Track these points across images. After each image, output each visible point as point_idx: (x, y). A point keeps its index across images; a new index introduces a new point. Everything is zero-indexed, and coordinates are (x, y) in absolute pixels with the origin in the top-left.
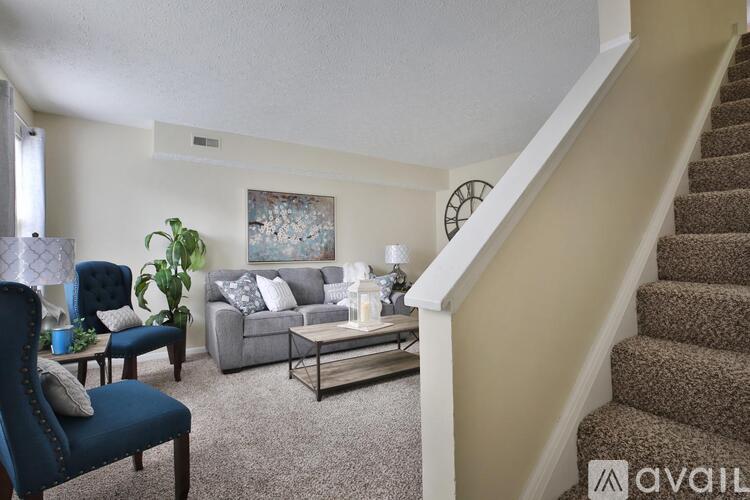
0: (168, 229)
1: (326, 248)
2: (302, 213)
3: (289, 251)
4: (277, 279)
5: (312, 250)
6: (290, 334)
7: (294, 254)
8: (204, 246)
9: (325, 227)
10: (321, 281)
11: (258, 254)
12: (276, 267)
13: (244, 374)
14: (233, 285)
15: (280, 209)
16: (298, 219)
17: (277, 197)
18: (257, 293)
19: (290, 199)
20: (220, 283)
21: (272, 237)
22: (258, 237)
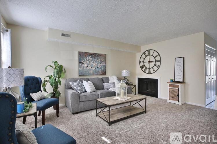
0: (53, 65)
1: (103, 71)
2: (96, 59)
3: (91, 72)
4: (89, 82)
5: (99, 72)
6: (97, 101)
7: (93, 73)
8: (65, 70)
9: (103, 64)
10: (102, 82)
11: (82, 73)
12: (88, 77)
13: (80, 114)
14: (75, 84)
15: (89, 58)
16: (94, 62)
17: (88, 54)
18: (83, 87)
19: (92, 55)
20: (71, 83)
21: (86, 67)
22: (82, 67)
